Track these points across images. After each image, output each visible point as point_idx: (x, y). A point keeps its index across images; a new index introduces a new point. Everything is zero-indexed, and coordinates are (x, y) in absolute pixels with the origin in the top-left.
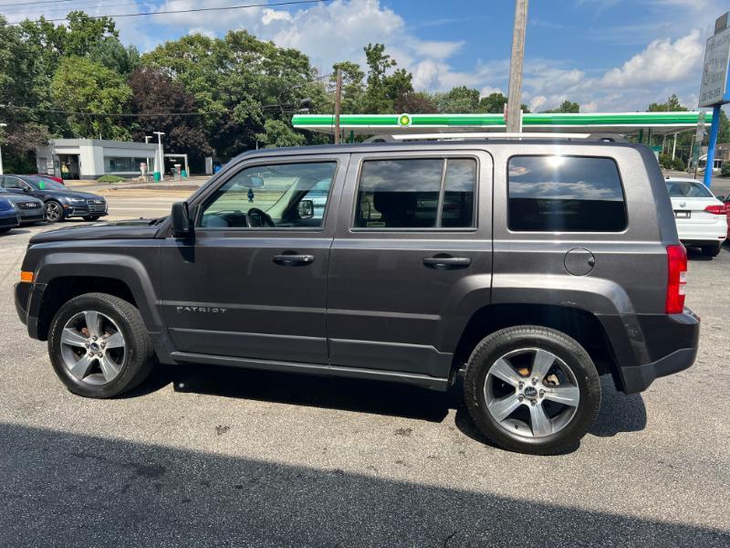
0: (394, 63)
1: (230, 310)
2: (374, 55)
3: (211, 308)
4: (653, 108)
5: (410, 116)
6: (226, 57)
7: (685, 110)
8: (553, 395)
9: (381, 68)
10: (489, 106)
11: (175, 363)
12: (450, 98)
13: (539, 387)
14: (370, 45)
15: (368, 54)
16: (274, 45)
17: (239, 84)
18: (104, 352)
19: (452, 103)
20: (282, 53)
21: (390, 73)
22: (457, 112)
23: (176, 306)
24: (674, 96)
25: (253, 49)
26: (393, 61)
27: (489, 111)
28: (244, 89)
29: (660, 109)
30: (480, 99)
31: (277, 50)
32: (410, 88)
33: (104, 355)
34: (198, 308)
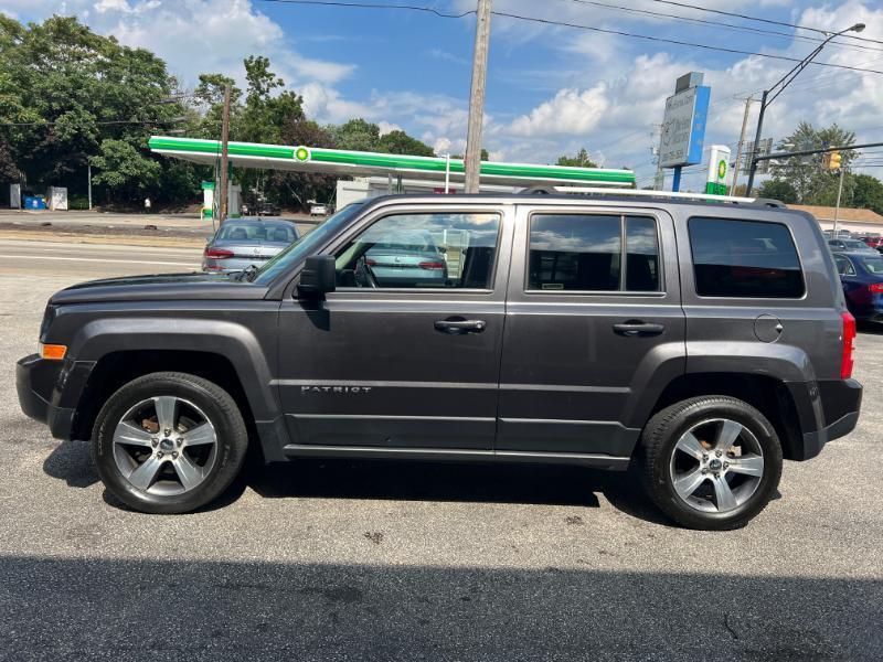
0: (281, 83)
1: (375, 389)
2: (257, 70)
3: (350, 387)
4: (563, 162)
5: (309, 149)
6: (45, 50)
7: (594, 166)
8: (739, 467)
9: (264, 86)
10: (391, 145)
11: (286, 459)
12: (345, 131)
13: (723, 459)
14: (252, 57)
15: (248, 68)
16: (117, 41)
17: (64, 88)
18: (180, 451)
19: (347, 137)
20: (128, 52)
21: (275, 94)
22: (354, 149)
23: (301, 386)
24: (583, 151)
25: (83, 43)
26: (281, 80)
27: (391, 152)
28: (71, 96)
29: (569, 163)
30: (380, 135)
31: (119, 49)
32: (300, 115)
33: (181, 454)
34: (332, 387)
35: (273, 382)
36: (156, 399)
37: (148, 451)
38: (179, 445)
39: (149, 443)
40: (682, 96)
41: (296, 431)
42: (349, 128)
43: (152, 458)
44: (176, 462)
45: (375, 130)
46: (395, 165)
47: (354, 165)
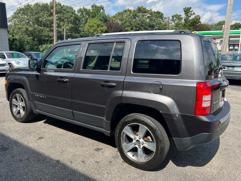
0: (194, 14)
1: (47, 97)
2: (187, 11)
3: (43, 96)
5: (197, 32)
6: (136, 15)
9: (189, 15)
10: (234, 27)
12: (218, 25)
13: (141, 140)
14: (186, 7)
15: (184, 11)
16: (152, 10)
17: (139, 24)
20: (155, 13)
23: (35, 94)
25: (145, 12)
28: (141, 26)
31: (152, 12)
32: (200, 22)
33: (21, 108)
34: (40, 96)
35: (31, 93)
36: (17, 94)
38: (21, 106)
39: (17, 105)
41: (37, 106)
43: (18, 108)
44: (21, 110)
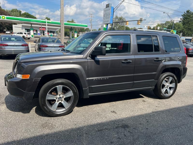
1: (109, 78)
3: (104, 78)
4: (68, 22)
5: (5, 16)
7: (75, 23)
8: (171, 86)
10: (25, 16)
11: (88, 97)
18: (63, 99)
19: (12, 13)
23: (93, 79)
24: (73, 19)
29: (70, 22)
30: (22, 13)
33: (63, 100)
34: (100, 78)
35: (87, 79)
36: (57, 86)
37: (55, 100)
38: (63, 98)
39: (55, 99)
40: (108, 8)
41: (92, 90)
42: (13, 11)
43: (56, 102)
44: (62, 102)
45: (20, 12)
46: (30, 21)
47: (19, 21)
